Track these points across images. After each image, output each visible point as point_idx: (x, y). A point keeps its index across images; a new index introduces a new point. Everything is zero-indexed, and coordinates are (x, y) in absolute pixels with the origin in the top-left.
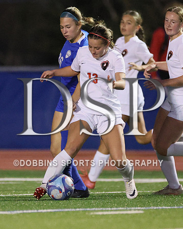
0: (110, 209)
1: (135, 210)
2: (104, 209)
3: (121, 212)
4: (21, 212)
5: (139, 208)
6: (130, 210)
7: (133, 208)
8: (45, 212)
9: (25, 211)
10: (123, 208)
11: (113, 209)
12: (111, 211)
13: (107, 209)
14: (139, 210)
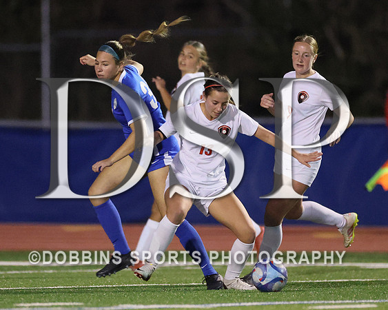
0: (333, 302)
1: (366, 303)
2: (326, 302)
3: (348, 306)
4: (218, 305)
5: (371, 301)
6: (360, 303)
7: (363, 301)
8: (249, 306)
9: (223, 305)
10: (350, 301)
11: (337, 302)
12: (335, 304)
13: (330, 302)
14: (370, 303)
